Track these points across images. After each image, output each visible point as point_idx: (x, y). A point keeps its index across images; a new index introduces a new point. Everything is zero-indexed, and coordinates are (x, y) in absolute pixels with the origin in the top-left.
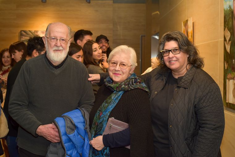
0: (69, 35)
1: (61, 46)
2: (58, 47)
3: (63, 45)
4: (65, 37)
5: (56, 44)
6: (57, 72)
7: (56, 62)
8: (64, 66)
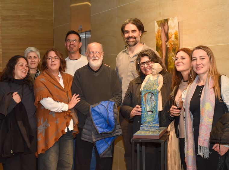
0: (101, 49)
1: (97, 56)
2: (95, 57)
3: (98, 56)
4: (99, 51)
5: (94, 55)
6: (97, 74)
7: (95, 67)
8: (101, 70)
